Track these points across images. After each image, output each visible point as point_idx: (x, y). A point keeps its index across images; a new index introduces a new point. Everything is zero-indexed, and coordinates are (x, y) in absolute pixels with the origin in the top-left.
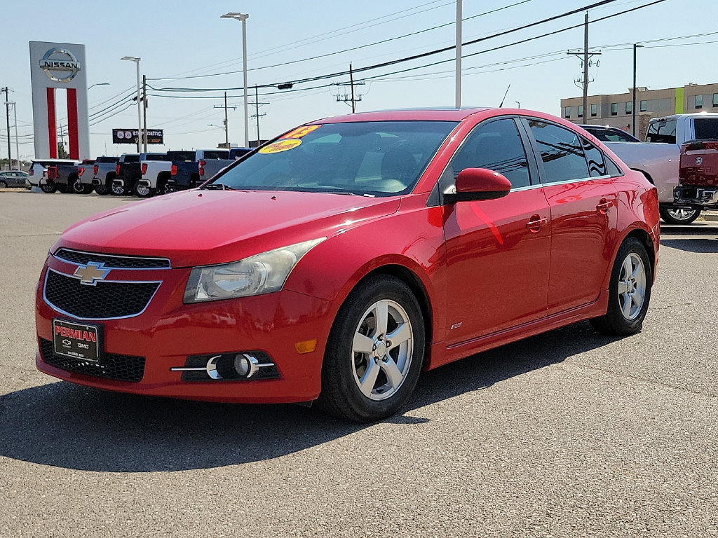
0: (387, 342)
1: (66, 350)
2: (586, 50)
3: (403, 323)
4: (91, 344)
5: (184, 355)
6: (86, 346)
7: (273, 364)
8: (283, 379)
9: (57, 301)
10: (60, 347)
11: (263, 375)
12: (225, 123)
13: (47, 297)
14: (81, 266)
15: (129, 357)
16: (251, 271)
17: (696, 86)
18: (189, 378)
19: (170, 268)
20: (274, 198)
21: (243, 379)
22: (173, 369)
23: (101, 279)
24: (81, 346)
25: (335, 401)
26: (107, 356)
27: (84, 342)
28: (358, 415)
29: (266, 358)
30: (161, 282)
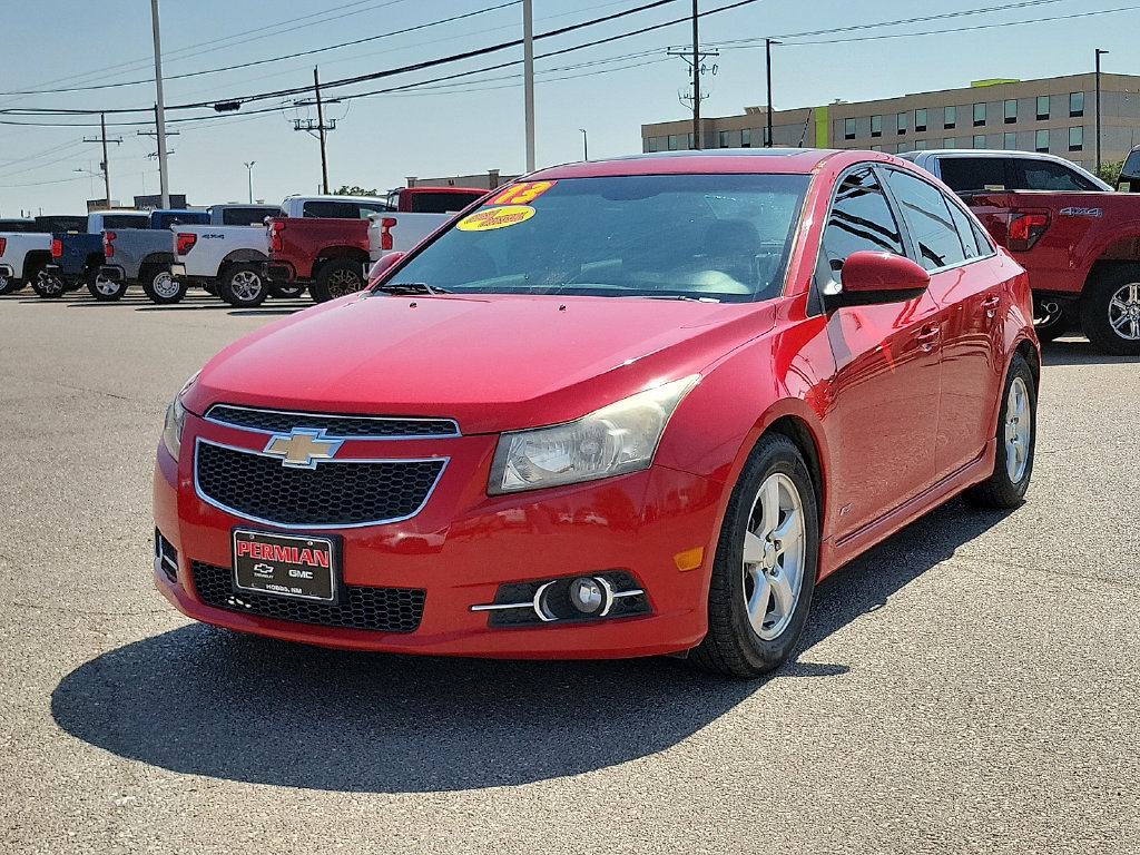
0: (776, 542)
1: (262, 583)
2: (696, 49)
3: (792, 510)
4: (319, 572)
5: (493, 584)
6: (305, 575)
7: (641, 592)
8: (653, 615)
9: (231, 497)
10: (249, 576)
11: (625, 609)
12: (104, 166)
13: (206, 491)
14: (277, 436)
15: (392, 591)
16: (600, 436)
17: (846, 105)
18: (500, 622)
19: (458, 434)
20: (562, 308)
21: (593, 617)
22: (474, 608)
23: (326, 457)
24: (294, 574)
25: (717, 646)
26: (348, 589)
27: (304, 567)
28: (750, 666)
29: (629, 582)
30: (446, 459)
